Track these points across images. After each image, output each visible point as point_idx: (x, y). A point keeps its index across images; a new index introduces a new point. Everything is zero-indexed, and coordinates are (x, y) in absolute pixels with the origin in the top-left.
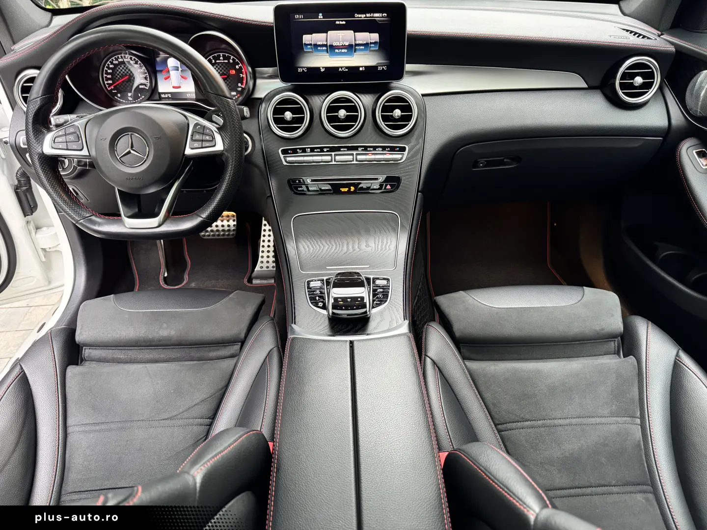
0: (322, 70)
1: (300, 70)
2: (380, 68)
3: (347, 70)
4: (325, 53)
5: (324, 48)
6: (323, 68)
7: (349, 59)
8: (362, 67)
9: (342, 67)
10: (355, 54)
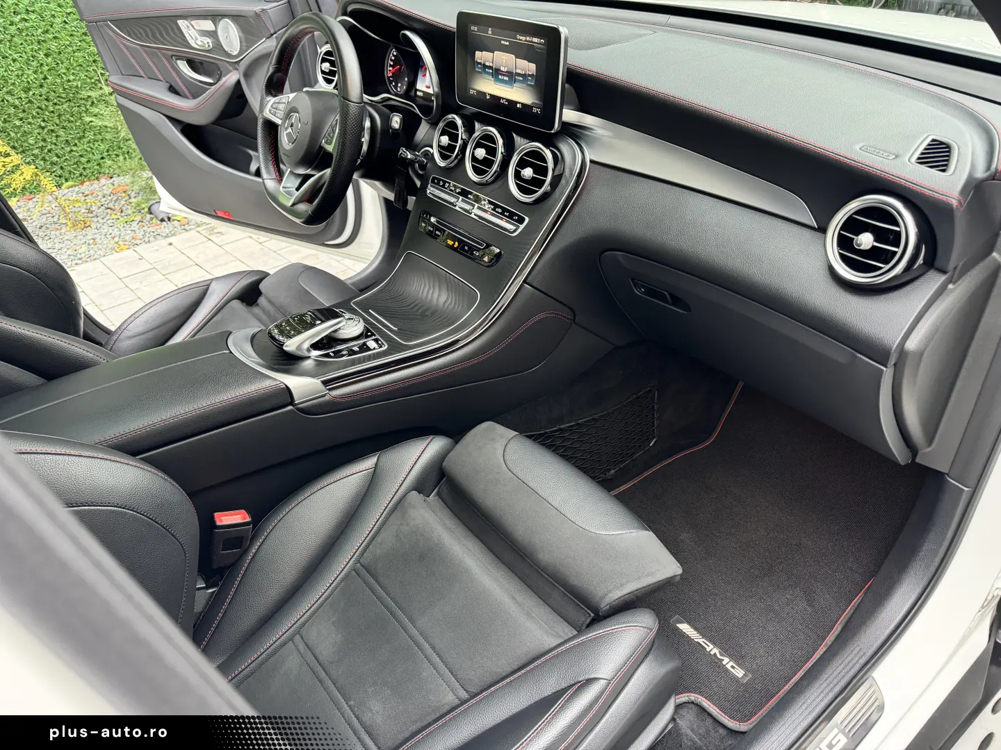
0: (488, 97)
1: (472, 92)
2: (535, 110)
3: (507, 103)
4: (490, 77)
5: (491, 71)
6: (489, 94)
7: (509, 90)
8: (519, 103)
9: (503, 99)
10: (515, 85)
